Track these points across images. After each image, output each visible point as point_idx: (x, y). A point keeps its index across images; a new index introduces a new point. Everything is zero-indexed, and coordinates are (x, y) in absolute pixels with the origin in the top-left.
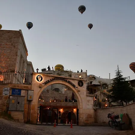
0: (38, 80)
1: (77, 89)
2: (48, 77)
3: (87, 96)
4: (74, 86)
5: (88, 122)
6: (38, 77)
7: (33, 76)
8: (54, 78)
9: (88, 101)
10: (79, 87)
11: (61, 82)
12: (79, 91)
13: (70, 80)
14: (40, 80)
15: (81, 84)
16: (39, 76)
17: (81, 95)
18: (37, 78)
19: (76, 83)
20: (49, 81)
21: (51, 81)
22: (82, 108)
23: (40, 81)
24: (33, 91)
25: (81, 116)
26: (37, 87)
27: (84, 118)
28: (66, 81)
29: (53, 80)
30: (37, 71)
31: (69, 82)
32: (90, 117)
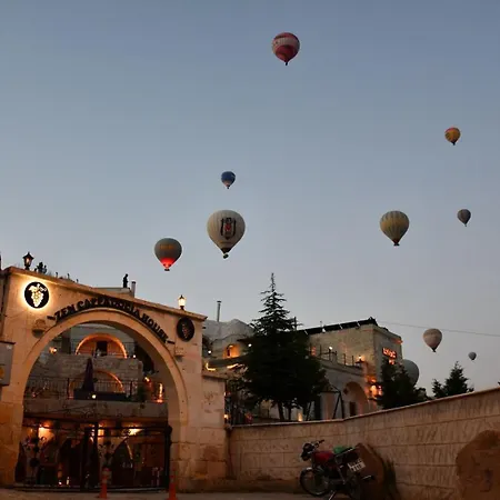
0: (31, 302)
1: (170, 347)
2: (71, 294)
3: (205, 377)
4: (161, 336)
5: (206, 477)
6: (33, 288)
7: (13, 282)
8: (93, 301)
9: (209, 397)
10: (180, 343)
11: (116, 318)
12: (179, 357)
13: (148, 313)
14: (37, 303)
15: (185, 331)
16: (35, 284)
17: (184, 373)
18: (28, 294)
19: (168, 326)
20: (71, 308)
21: (81, 309)
22: (187, 422)
23: (40, 307)
24: (9, 347)
25: (183, 454)
26: (27, 330)
27: (193, 461)
28: (135, 315)
29: (89, 305)
30: (27, 266)
31: (145, 321)
32: (214, 460)
